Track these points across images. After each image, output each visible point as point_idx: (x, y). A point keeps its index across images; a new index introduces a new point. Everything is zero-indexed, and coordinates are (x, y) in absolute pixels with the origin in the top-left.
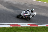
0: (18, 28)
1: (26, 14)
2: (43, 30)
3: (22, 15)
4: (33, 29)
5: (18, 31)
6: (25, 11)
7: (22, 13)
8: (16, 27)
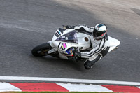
3: (55, 47)
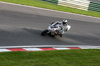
1: (55, 29)
3: (50, 30)
6: (53, 25)
7: (50, 27)
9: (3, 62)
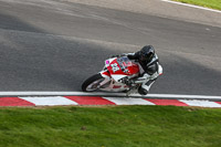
0: (19, 113)
2: (135, 122)
4: (90, 117)
5: (16, 126)
8: (10, 107)
9: (136, 127)
